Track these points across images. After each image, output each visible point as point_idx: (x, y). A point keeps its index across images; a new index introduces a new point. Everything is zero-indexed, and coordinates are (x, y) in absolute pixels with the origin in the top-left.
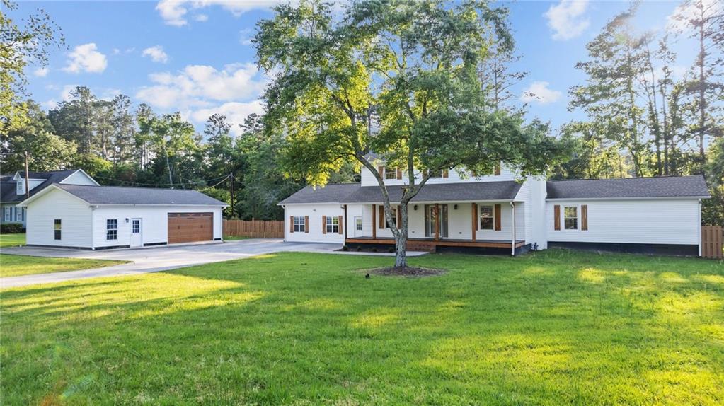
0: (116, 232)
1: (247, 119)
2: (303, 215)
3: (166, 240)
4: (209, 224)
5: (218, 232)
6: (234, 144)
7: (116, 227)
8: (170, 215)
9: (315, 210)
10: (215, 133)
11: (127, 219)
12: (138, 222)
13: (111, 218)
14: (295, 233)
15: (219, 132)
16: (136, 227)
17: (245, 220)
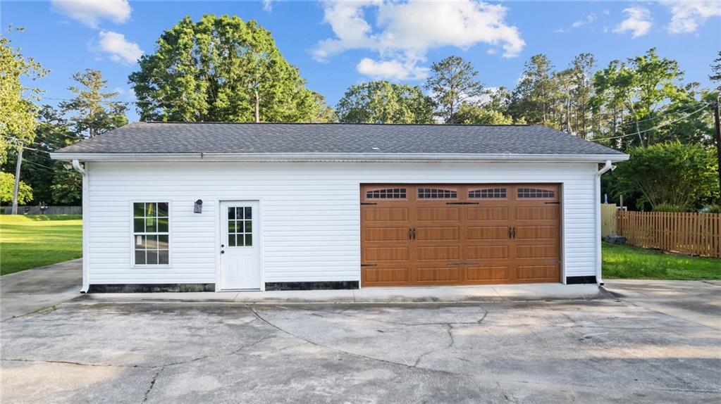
0: (164, 241)
7: (164, 226)
11: (199, 203)
12: (249, 210)
13: (145, 199)
16: (241, 224)
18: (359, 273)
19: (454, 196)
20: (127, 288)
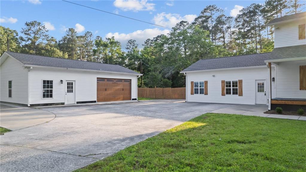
0: (51, 91)
1: (146, 42)
2: (203, 80)
3: (95, 99)
4: (128, 88)
5: (134, 94)
6: (140, 53)
7: (52, 87)
8: (99, 79)
9: (214, 76)
10: (131, 49)
11: (61, 81)
12: (72, 83)
13: (46, 79)
14: (195, 95)
15: (133, 48)
16: (70, 87)
17: (150, 87)
18: (96, 99)
19: (113, 81)
20: (40, 105)
